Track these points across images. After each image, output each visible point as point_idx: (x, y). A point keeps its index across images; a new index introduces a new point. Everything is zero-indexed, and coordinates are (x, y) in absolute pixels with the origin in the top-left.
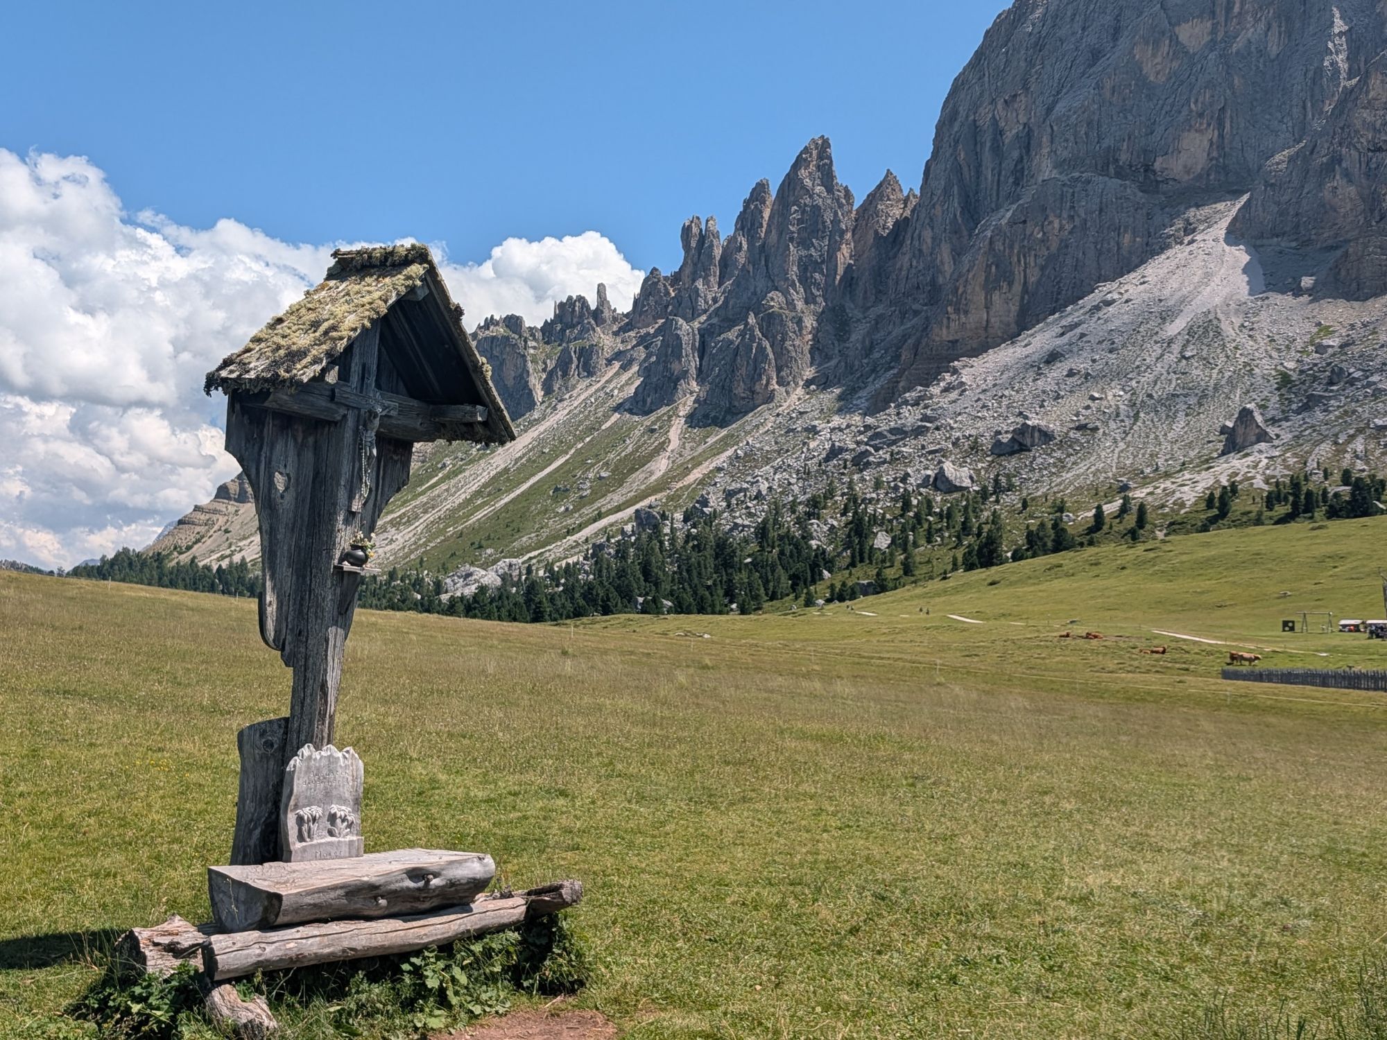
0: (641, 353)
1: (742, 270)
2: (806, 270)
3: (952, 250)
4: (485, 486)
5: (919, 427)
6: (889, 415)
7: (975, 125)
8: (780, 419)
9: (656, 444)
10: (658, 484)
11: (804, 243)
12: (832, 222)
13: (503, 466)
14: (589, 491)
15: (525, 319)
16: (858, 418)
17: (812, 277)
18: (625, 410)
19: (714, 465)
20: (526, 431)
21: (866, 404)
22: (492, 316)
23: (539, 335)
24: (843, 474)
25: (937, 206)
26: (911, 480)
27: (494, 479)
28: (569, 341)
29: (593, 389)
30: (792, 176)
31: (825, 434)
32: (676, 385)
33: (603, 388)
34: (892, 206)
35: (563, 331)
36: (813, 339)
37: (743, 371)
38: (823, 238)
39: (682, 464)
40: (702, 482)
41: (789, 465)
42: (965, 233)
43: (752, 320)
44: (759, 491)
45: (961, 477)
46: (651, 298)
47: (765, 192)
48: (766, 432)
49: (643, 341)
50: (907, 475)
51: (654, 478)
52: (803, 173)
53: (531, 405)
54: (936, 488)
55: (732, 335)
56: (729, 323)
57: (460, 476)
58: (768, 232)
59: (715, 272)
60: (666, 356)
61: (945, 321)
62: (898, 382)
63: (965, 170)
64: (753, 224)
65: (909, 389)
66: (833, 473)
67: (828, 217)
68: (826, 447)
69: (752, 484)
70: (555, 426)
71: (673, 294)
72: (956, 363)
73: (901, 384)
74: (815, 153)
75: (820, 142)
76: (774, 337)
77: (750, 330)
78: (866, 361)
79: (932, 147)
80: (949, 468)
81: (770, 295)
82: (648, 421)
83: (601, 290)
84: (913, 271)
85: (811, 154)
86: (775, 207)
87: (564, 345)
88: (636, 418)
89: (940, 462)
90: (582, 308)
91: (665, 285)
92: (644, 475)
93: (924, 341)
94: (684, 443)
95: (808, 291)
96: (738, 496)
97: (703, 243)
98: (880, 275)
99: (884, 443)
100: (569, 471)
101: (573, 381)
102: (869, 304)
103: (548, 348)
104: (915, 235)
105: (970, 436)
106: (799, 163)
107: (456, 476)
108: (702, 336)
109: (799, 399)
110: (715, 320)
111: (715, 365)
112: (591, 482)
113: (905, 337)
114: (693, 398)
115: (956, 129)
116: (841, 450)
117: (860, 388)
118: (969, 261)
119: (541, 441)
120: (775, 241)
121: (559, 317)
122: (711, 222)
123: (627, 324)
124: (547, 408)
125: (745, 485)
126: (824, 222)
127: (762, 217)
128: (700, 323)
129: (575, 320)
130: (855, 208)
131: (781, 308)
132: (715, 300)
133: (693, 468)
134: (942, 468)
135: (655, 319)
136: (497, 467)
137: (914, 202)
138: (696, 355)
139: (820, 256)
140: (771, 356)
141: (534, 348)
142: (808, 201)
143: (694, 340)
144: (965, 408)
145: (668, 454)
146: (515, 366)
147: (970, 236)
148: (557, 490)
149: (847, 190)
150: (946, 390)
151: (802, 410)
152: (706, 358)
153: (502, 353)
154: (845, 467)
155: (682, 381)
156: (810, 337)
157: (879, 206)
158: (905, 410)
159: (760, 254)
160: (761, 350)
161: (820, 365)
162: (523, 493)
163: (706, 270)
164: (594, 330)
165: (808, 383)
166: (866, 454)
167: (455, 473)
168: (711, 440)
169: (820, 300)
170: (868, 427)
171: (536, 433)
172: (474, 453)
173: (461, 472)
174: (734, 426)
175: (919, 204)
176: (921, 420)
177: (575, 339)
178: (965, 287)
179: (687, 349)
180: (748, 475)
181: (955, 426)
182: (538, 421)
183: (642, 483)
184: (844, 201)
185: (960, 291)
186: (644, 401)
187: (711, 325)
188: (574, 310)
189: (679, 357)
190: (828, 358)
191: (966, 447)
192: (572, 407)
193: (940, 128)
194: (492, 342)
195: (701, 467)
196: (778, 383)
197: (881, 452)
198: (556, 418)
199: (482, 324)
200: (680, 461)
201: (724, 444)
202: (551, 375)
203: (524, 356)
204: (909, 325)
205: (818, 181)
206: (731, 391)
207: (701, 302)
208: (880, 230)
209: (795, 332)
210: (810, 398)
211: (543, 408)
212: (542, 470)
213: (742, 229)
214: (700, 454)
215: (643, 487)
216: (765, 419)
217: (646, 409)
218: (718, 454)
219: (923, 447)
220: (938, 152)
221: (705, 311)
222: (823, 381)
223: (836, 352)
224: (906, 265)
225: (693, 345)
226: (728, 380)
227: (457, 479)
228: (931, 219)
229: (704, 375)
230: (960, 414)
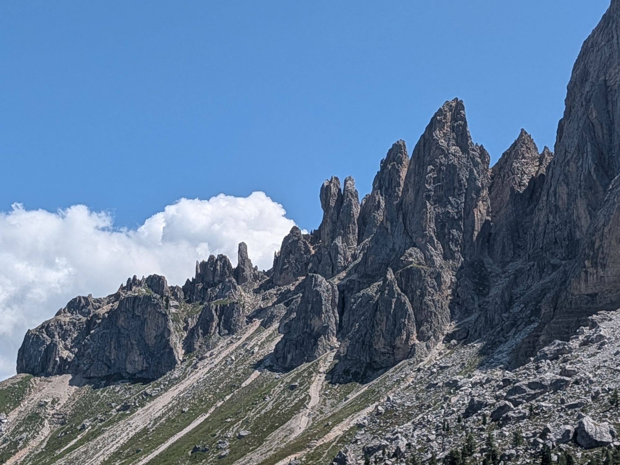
0: (282, 310)
1: (380, 227)
2: (443, 226)
3: (588, 205)
4: (124, 447)
5: (558, 381)
6: (528, 369)
7: (606, 84)
8: (421, 374)
9: (295, 401)
10: (298, 442)
11: (440, 201)
12: (467, 180)
13: (142, 427)
14: (228, 451)
15: (166, 279)
16: (499, 373)
17: (450, 233)
18: (266, 367)
19: (355, 421)
20: (166, 391)
21: (508, 359)
22: (135, 277)
23: (181, 295)
24: (482, 430)
25: (571, 163)
26: (551, 436)
27: (133, 440)
28: (211, 300)
29: (234, 346)
30: (427, 136)
31: (467, 388)
32: (316, 341)
33: (244, 345)
34: (527, 163)
35: (205, 289)
36: (453, 294)
37: (383, 326)
38: (459, 195)
39: (322, 422)
40: (342, 440)
41: (429, 421)
42: (600, 189)
43: (390, 275)
44: (398, 449)
45: (601, 433)
46: (291, 256)
47: (401, 153)
48: (407, 388)
49: (284, 298)
50: (547, 430)
51: (293, 436)
52: (437, 134)
53: (172, 364)
54: (577, 444)
55: (372, 290)
56: (369, 279)
57: (99, 438)
58: (405, 190)
59: (354, 230)
60: (306, 312)
61: (583, 275)
62: (539, 336)
63: (598, 128)
64: (390, 184)
65: (547, 343)
66: (472, 428)
67: (464, 175)
68: (466, 402)
69: (392, 440)
70: (195, 384)
71: (313, 252)
72: (594, 316)
73: (542, 338)
74: (449, 114)
75: (454, 104)
76: (413, 292)
77: (388, 285)
78: (506, 315)
79: (564, 108)
80: (588, 422)
81: (409, 251)
82: (288, 377)
83: (242, 249)
84: (550, 226)
85: (445, 116)
86: (411, 167)
87: (206, 303)
88: (276, 375)
89: (580, 417)
90: (224, 267)
91: (305, 243)
92: (283, 434)
93: (563, 295)
94: (325, 400)
95: (447, 247)
96: (377, 454)
97: (342, 202)
98: (517, 231)
99: (523, 398)
100: (208, 431)
101: (214, 339)
102: (508, 260)
103: (189, 307)
104: (551, 191)
105: (610, 389)
106: (434, 124)
107: (95, 437)
108: (341, 292)
109: (440, 354)
110: (354, 277)
111: (355, 321)
112: (230, 441)
113: (544, 292)
114: (333, 354)
115: (587, 89)
116: (481, 405)
117: (501, 342)
118: (604, 215)
119: (180, 400)
120: (413, 199)
121: (200, 277)
122: (349, 182)
123: (268, 282)
124: (187, 366)
125: (384, 442)
126: (460, 181)
127: (400, 177)
128: (339, 279)
129: (217, 279)
130: (491, 166)
131: (420, 264)
132: (354, 257)
133: (334, 425)
134: (581, 423)
135: (296, 276)
136: (136, 427)
137: (549, 159)
138: (336, 311)
139: (457, 213)
140: (411, 311)
141: (176, 307)
142: (443, 160)
143: (334, 296)
144: (605, 361)
145: (308, 411)
146: (157, 326)
147: (605, 191)
148: (195, 450)
149: (482, 149)
150: (585, 343)
151: (442, 365)
152: (346, 314)
153: (143, 313)
154: (484, 423)
155: (322, 337)
156: (449, 291)
157: (514, 164)
158: (544, 364)
159: (398, 211)
160: (401, 305)
161: (460, 319)
162: (161, 454)
163: (345, 227)
164: (235, 288)
165: (449, 338)
166: (505, 408)
167: (94, 435)
168: (352, 397)
169: (458, 255)
170: (507, 382)
171: (177, 392)
172: (114, 414)
173: (100, 434)
174: (375, 381)
175: (553, 162)
176: (561, 374)
177: (217, 298)
178: (601, 241)
179: (327, 305)
180: (388, 432)
181: (595, 379)
182: (178, 380)
183: (282, 442)
184: (479, 160)
185: (597, 245)
186: (285, 358)
187: (350, 281)
188: (215, 269)
189: (319, 313)
190: (468, 313)
191: (606, 401)
192: (213, 365)
193: (571, 88)
194: (134, 303)
195: (341, 425)
196: (418, 338)
197: (520, 407)
198: (197, 376)
199: (125, 285)
200: (321, 418)
201: (364, 400)
202: (192, 333)
203: (165, 315)
204: (548, 279)
205: (453, 142)
206: (371, 346)
207: (341, 258)
208: (516, 187)
209: (434, 287)
210: (451, 353)
211: (184, 366)
212: (181, 429)
213: (380, 188)
214: (341, 411)
215: (283, 446)
216: (406, 375)
217: (287, 365)
218: (359, 410)
219: (563, 402)
220: (570, 111)
221: (345, 268)
222: (464, 335)
223: (476, 306)
224: (543, 220)
225: (333, 301)
226: (368, 335)
227: (96, 440)
228: (566, 176)
229: (344, 331)
230: (599, 368)
